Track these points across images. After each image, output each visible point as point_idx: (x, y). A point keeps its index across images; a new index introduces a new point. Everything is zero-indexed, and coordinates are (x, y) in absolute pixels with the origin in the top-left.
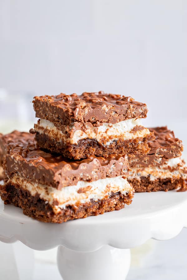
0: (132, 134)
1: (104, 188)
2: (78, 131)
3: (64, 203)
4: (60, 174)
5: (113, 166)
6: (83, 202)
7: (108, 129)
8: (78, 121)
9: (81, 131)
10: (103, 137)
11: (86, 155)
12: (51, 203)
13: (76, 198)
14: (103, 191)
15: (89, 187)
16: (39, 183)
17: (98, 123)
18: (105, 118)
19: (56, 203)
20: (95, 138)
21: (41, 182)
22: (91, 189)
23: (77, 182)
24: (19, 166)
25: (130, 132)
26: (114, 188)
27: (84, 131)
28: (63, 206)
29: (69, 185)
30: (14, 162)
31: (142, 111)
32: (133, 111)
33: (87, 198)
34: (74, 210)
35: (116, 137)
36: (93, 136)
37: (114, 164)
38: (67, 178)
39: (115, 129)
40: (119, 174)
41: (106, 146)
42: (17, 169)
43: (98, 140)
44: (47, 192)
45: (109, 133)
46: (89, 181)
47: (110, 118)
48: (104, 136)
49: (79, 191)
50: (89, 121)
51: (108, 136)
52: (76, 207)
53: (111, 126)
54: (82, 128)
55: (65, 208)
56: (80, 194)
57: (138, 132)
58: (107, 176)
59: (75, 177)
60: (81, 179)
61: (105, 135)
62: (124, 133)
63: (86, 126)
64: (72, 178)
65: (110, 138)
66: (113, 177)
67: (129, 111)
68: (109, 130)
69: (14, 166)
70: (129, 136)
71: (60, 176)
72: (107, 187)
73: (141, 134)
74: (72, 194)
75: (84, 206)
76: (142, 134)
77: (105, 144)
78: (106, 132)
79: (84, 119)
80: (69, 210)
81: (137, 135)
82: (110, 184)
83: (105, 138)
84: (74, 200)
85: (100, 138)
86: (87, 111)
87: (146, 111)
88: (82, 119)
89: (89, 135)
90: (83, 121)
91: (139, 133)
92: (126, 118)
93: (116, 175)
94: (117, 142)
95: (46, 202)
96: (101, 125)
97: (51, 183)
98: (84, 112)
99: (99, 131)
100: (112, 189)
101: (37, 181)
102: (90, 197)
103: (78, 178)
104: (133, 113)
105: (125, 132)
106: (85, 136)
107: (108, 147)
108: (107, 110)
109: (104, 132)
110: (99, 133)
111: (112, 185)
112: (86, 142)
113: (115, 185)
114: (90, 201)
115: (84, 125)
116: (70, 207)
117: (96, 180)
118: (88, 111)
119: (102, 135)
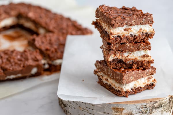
0: (142, 58)
1: (138, 30)
2: (112, 55)
3: (116, 34)
4: (115, 21)
5: (144, 19)
6: (126, 35)
7: (129, 55)
8: (112, 50)
9: (114, 55)
12: (109, 34)
13: (123, 33)
14: (138, 31)
15: (130, 28)
16: (107, 24)
17: (123, 51)
18: (127, 50)
19: (111, 34)
21: (107, 23)
22: (131, 30)
23: (124, 25)
24: (101, 14)
25: (141, 57)
26: (144, 30)
27: (115, 55)
28: (116, 36)
29: (119, 26)
30: (99, 12)
31: (148, 47)
32: (143, 47)
33: (129, 34)
34: (121, 39)
35: (133, 59)
36: (120, 58)
37: (145, 18)
38: (118, 23)
39: (133, 55)
40: (147, 23)
41: (127, 63)
42: (100, 15)
43: (123, 60)
44: (109, 28)
45: (129, 57)
46: (130, 25)
47: (130, 50)
49: (125, 30)
50: (119, 50)
52: (122, 37)
53: (131, 54)
54: (114, 53)
55: (116, 37)
56: (125, 31)
58: (140, 24)
59: (123, 23)
60: (126, 24)
61: (127, 58)
62: (137, 57)
63: (117, 53)
64: (121, 23)
65: (129, 60)
66: (144, 24)
67: (140, 47)
69: (99, 14)
70: (140, 59)
71: (114, 22)
72: (140, 29)
74: (121, 31)
75: (126, 37)
78: (128, 56)
79: (116, 49)
80: (119, 38)
83: (127, 59)
84: (122, 34)
85: (124, 59)
87: (150, 47)
88: (115, 49)
89: (118, 57)
90: (115, 50)
91: (146, 58)
92: (139, 50)
93: (146, 24)
94: (133, 62)
95: (107, 33)
96: (125, 52)
97: (111, 25)
98: (116, 46)
99: (124, 55)
100: (142, 31)
101: (106, 22)
102: (130, 33)
103: (125, 24)
104: (143, 48)
106: (115, 58)
107: (128, 64)
108: (128, 45)
109: (126, 56)
110: (124, 57)
111: (143, 29)
112: (117, 60)
113: (144, 29)
114: (130, 35)
115: (116, 52)
116: (119, 36)
117: (134, 25)
119: (126, 58)
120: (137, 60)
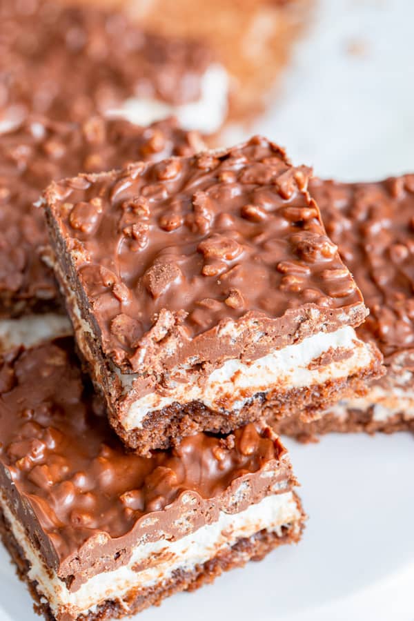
0: (315, 371)
5: (241, 488)
7: (238, 373)
8: (144, 375)
9: (153, 396)
10: (222, 394)
11: (170, 438)
17: (208, 366)
18: (231, 353)
20: (199, 399)
25: (309, 367)
26: (243, 528)
27: (162, 394)
31: (346, 319)
33: (161, 575)
35: (262, 388)
36: (193, 395)
39: (262, 367)
40: (262, 498)
41: (232, 413)
43: (207, 403)
45: (242, 383)
47: (244, 351)
48: (225, 391)
51: (238, 390)
53: (249, 364)
54: (156, 388)
57: (332, 365)
59: (123, 550)
61: (229, 388)
62: (290, 373)
65: (244, 393)
67: (305, 325)
68: (241, 375)
70: (303, 379)
72: (223, 534)
73: (341, 367)
75: (151, 593)
76: (344, 369)
77: (226, 409)
78: (233, 380)
79: (164, 365)
81: (330, 373)
82: (231, 526)
83: (228, 396)
85: (214, 397)
86: (175, 347)
88: (159, 368)
91: (336, 366)
92: (296, 339)
93: (252, 504)
94: (267, 397)
96: (217, 368)
98: (164, 351)
99: (210, 381)
100: (237, 534)
104: (320, 326)
105: (292, 371)
106: (166, 402)
107: (237, 415)
108: (236, 334)
109: (225, 382)
110: (212, 386)
118: (178, 346)
119: (221, 389)
120: (289, 387)
